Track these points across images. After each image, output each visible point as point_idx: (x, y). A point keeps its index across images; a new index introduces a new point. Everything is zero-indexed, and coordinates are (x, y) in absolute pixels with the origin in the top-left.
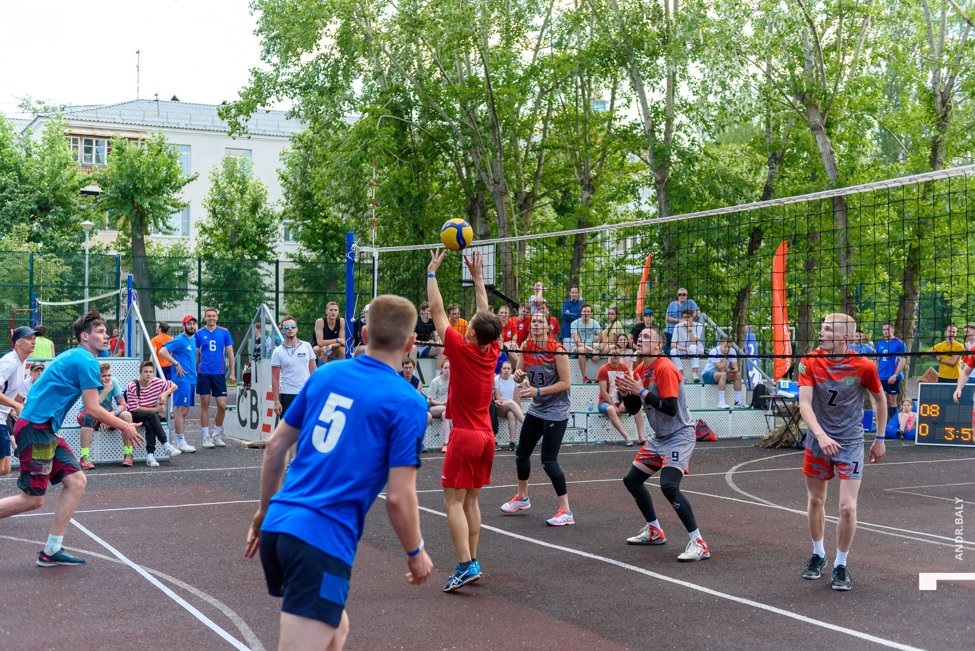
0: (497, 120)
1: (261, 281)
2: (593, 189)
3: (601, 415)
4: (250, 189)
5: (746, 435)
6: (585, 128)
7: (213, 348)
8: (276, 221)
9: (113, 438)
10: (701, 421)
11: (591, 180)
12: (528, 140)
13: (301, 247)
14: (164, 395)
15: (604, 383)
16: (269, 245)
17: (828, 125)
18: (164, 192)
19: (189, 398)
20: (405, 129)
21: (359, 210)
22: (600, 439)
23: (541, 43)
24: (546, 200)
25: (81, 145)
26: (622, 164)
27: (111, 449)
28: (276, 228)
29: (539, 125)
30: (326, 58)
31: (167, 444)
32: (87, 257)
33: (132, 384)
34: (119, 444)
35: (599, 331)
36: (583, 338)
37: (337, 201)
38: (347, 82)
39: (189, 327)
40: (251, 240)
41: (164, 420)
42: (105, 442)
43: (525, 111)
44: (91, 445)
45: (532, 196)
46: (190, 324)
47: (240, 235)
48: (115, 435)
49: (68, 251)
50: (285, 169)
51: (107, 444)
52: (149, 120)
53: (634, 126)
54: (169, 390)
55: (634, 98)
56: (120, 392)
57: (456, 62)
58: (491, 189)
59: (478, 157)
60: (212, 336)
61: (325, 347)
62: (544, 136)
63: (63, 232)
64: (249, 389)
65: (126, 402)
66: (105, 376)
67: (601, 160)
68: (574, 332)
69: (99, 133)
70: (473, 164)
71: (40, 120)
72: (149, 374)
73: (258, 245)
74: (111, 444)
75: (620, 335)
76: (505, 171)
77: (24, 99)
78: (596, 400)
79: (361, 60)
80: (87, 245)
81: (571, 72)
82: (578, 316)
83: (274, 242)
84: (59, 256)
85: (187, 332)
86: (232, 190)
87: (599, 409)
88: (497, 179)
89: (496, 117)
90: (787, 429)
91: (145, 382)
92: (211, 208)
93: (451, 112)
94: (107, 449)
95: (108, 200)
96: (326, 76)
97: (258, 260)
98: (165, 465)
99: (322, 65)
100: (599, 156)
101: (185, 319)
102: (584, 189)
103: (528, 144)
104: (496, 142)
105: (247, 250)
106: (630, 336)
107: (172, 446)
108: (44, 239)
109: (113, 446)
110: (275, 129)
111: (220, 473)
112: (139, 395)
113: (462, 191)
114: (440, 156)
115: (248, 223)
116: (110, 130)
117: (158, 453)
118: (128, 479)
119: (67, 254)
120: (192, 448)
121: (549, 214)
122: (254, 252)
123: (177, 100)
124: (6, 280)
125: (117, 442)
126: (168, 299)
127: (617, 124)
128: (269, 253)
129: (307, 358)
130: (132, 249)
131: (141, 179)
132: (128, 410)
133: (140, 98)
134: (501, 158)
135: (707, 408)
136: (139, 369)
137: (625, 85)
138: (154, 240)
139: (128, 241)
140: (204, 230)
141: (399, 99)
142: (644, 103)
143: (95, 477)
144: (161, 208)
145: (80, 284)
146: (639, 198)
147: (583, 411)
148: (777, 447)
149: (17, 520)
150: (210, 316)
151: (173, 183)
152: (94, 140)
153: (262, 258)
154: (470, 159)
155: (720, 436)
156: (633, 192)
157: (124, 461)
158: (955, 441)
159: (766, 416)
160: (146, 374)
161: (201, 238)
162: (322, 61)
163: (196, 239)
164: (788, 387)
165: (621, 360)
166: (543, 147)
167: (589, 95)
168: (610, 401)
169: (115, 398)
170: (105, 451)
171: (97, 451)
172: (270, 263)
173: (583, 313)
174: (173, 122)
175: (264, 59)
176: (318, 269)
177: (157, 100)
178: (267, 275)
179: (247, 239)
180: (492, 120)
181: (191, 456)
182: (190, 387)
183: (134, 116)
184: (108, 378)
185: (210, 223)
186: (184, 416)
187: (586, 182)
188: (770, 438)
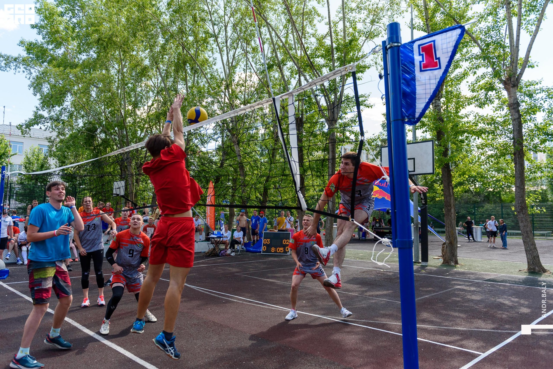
5: (203, 251)
18: (3, 158)
90: (214, 249)
92: (24, 166)
133: (5, 124)
148: (211, 255)
158: (275, 252)
159: (208, 244)
174: (16, 133)
188: (208, 252)
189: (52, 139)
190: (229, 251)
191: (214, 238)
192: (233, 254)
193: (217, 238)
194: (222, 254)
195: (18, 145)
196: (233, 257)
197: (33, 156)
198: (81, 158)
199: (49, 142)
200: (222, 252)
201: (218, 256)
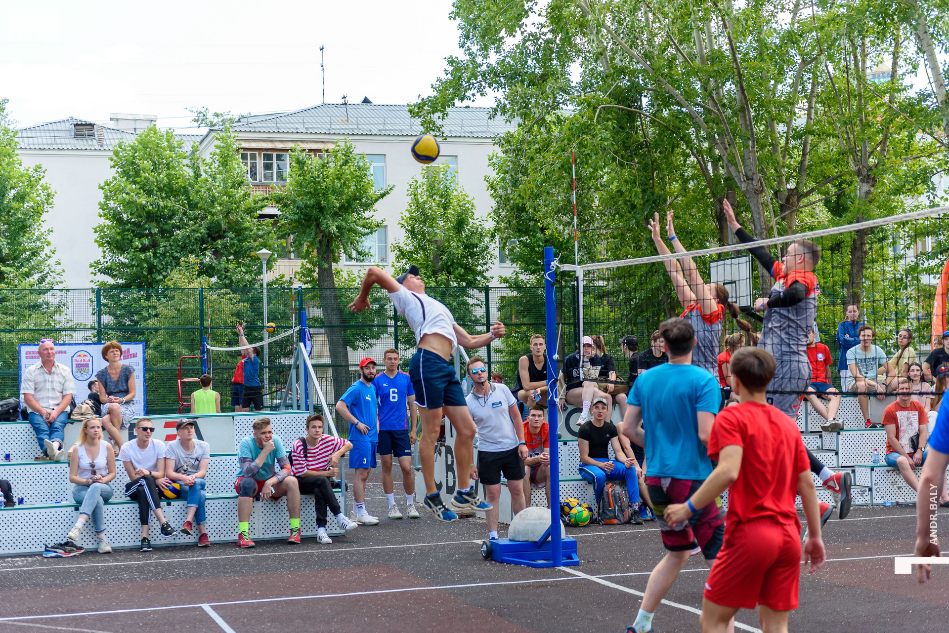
0: (746, 102)
1: (471, 312)
2: (874, 180)
3: (889, 468)
4: (454, 202)
6: (859, 105)
7: (394, 397)
8: (487, 239)
9: (277, 509)
11: (870, 169)
12: (788, 124)
13: (517, 270)
14: (335, 456)
15: (892, 427)
16: (479, 268)
18: (353, 211)
19: (370, 459)
20: (634, 121)
21: (583, 221)
22: (890, 500)
24: (815, 197)
25: (260, 162)
26: (908, 147)
27: (275, 522)
28: (487, 248)
29: (803, 104)
30: (535, 37)
31: (342, 515)
32: (265, 291)
33: (296, 443)
34: (285, 516)
35: (883, 361)
36: (864, 370)
37: (558, 212)
38: (563, 66)
39: (367, 372)
40: (457, 263)
41: (338, 486)
42: (268, 514)
43: (783, 89)
44: (251, 518)
45: (796, 194)
46: (369, 368)
47: (444, 257)
48: (279, 506)
49: (246, 286)
50: (493, 175)
51: (270, 517)
52: (337, 127)
53: (923, 97)
54: (342, 450)
55: (921, 62)
56: (284, 453)
57: (694, 34)
58: (743, 187)
59: (726, 149)
60: (393, 383)
61: (532, 391)
62: (809, 118)
63: (239, 263)
64: (443, 445)
65: (292, 465)
66: (264, 433)
67: (883, 142)
68: (851, 362)
69: (280, 146)
70: (720, 158)
71: (213, 134)
72: (318, 429)
73: (466, 269)
74: (275, 517)
75: (912, 365)
76: (760, 164)
77: (200, 113)
78: (884, 450)
79: (579, 40)
80: (267, 277)
81: (838, 34)
82: (856, 343)
83: (485, 264)
84: (234, 292)
85: (365, 377)
87: (887, 462)
88: (750, 174)
89: (745, 98)
91: (313, 440)
92: (409, 228)
93: (690, 95)
94: (270, 523)
95: (289, 224)
96: (538, 61)
97: (466, 287)
98: (339, 542)
99: (531, 48)
100: (880, 137)
101: (363, 362)
102: (863, 181)
103: (788, 129)
104: (746, 128)
105: (452, 276)
106: (925, 365)
107: (346, 518)
108: (218, 273)
109: (277, 520)
111: (403, 551)
112: (306, 456)
113: (708, 191)
114: (678, 150)
115: (453, 244)
116: (292, 141)
117: (331, 527)
118: (292, 560)
119: (244, 289)
120: (374, 520)
121: (821, 215)
122: (462, 278)
123: (370, 102)
124: (176, 322)
125: (282, 514)
126: (362, 338)
127: (901, 96)
128: (479, 278)
129: (505, 406)
130: (319, 279)
131: (326, 197)
132: (294, 475)
134: (753, 147)
136: (304, 424)
137: (910, 48)
138: (345, 269)
139: (314, 271)
140: (402, 254)
141: (625, 83)
142: (934, 68)
143: (252, 557)
144: (351, 230)
145: (259, 324)
146: (934, 189)
147: (866, 464)
149: (150, 614)
150: (391, 359)
151: (364, 200)
152: (275, 154)
153: (471, 284)
154: (717, 151)
156: (924, 182)
157: (290, 537)
160: (314, 430)
161: (399, 264)
162: (530, 43)
163: (393, 266)
165: (915, 398)
166: (808, 131)
167: (864, 62)
168: (901, 450)
169: (279, 461)
170: (268, 525)
171: (259, 525)
172: (480, 290)
173: (861, 338)
174: (364, 128)
175: (462, 46)
176: (538, 295)
177: (345, 104)
178: (478, 305)
179: (453, 263)
180: (741, 101)
181: (373, 530)
182: (370, 445)
183: (319, 124)
184: (268, 435)
185: (408, 245)
186: (364, 480)
187: (865, 172)
197: (431, 195)
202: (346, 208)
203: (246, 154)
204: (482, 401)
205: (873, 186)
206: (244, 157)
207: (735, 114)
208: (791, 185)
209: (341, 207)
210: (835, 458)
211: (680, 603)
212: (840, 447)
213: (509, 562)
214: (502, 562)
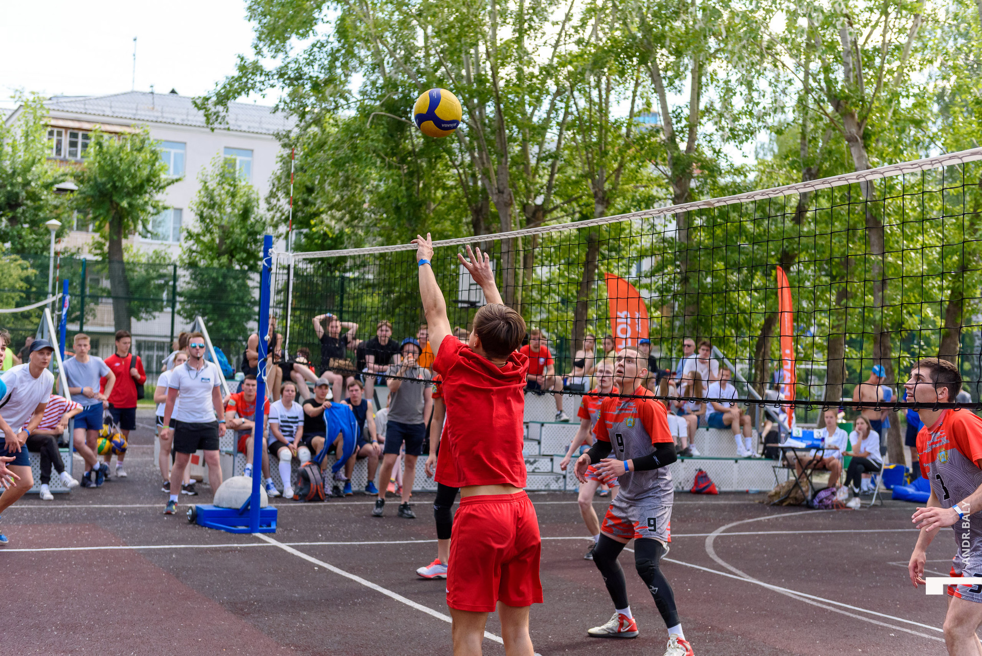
2: (607, 202)
4: (242, 192)
5: (753, 488)
6: (601, 134)
10: (700, 471)
11: (605, 193)
12: (540, 146)
14: (67, 417)
17: (866, 136)
18: (146, 192)
20: (404, 130)
21: (353, 218)
23: (562, 39)
24: (558, 213)
25: (66, 139)
29: (554, 130)
30: (322, 45)
31: (65, 474)
32: (52, 259)
37: (331, 208)
40: (240, 248)
43: (539, 116)
45: (542, 209)
47: (229, 242)
49: (36, 253)
52: (143, 114)
53: (653, 132)
54: (73, 412)
55: (654, 100)
57: (463, 58)
58: (495, 199)
59: (484, 164)
62: (559, 143)
63: (31, 232)
67: (617, 170)
69: (86, 126)
71: (23, 110)
73: (248, 254)
80: (55, 247)
84: (24, 258)
86: (223, 192)
88: (501, 188)
89: (502, 119)
90: (797, 484)
92: (199, 212)
95: (85, 199)
97: (247, 271)
102: (597, 202)
103: (540, 151)
104: (501, 145)
105: (235, 260)
107: (69, 476)
108: (12, 239)
110: (257, 125)
114: (441, 161)
115: (237, 230)
116: (98, 123)
119: (35, 256)
122: (244, 261)
123: (176, 93)
126: (146, 310)
127: (636, 131)
130: (109, 253)
131: (121, 178)
133: (136, 89)
134: (506, 164)
135: (710, 456)
138: (134, 245)
139: (105, 245)
140: (190, 235)
142: (665, 107)
144: (141, 209)
148: (785, 504)
151: (156, 183)
152: (80, 133)
153: (252, 268)
155: (724, 489)
159: (774, 467)
161: (186, 245)
162: (317, 49)
163: (180, 246)
164: (801, 435)
166: (557, 155)
167: (608, 97)
174: (168, 117)
175: (255, 47)
176: (314, 283)
177: (152, 93)
178: (258, 287)
179: (236, 247)
180: (498, 122)
183: (125, 110)
185: (196, 227)
187: (600, 195)
188: (777, 494)
189: (293, 136)
190: (842, 495)
191: (794, 449)
192: (855, 503)
193: (808, 449)
194: (821, 501)
195: (173, 151)
196: (853, 511)
197: (220, 183)
198: (358, 190)
199: (285, 146)
200: (823, 494)
201: (809, 506)
202: (140, 189)
203: (55, 131)
204: (193, 374)
205: (607, 207)
206: (51, 133)
207: (493, 132)
208: (539, 200)
209: (135, 188)
210: (537, 447)
211: (351, 573)
212: (543, 437)
213: (211, 527)
214: (205, 525)
